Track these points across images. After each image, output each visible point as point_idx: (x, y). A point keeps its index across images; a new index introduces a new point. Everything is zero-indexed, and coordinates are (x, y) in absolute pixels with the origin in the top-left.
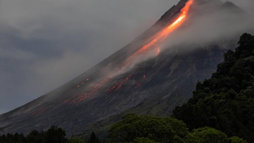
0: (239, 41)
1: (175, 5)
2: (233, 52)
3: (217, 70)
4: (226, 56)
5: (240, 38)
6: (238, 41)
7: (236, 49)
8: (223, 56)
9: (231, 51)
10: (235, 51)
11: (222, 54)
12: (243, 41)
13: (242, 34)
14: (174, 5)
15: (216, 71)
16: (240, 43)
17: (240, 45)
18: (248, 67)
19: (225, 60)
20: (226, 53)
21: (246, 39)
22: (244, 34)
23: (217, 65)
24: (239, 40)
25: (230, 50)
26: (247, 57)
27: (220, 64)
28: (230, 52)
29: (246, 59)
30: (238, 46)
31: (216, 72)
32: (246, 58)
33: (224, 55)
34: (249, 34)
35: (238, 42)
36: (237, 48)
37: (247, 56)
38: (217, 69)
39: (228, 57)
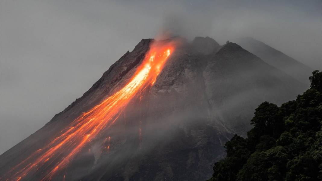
0: (254, 118)
1: (130, 52)
2: (242, 138)
3: (215, 175)
4: (229, 146)
5: (255, 111)
6: (252, 118)
7: (248, 132)
8: (224, 147)
9: (239, 137)
10: (246, 137)
11: (222, 144)
12: (262, 117)
13: (260, 105)
14: (128, 52)
15: (212, 176)
16: (256, 122)
17: (256, 125)
18: (273, 168)
19: (229, 155)
20: (229, 142)
21: (267, 114)
22: (263, 104)
23: (214, 165)
24: (254, 116)
25: (236, 135)
26: (270, 148)
27: (217, 163)
28: (237, 139)
29: (269, 152)
30: (253, 126)
31: (211, 179)
32: (268, 150)
33: (226, 145)
34: (272, 104)
35: (252, 120)
36: (250, 131)
37: (269, 146)
38: (213, 172)
39: (234, 148)
